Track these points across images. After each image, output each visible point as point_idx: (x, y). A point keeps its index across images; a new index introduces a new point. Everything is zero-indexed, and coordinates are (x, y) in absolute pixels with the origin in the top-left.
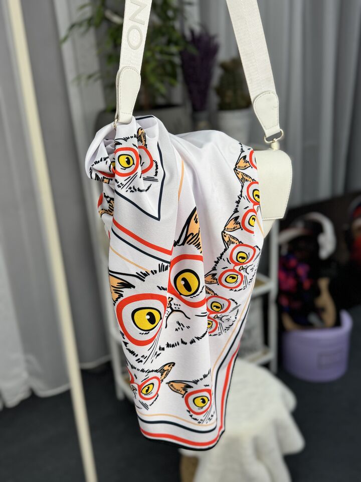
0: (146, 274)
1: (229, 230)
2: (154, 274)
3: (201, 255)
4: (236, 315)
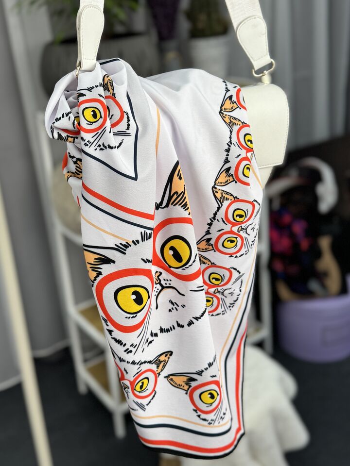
0: (127, 246)
1: (221, 185)
2: (136, 245)
3: (190, 217)
4: (240, 287)
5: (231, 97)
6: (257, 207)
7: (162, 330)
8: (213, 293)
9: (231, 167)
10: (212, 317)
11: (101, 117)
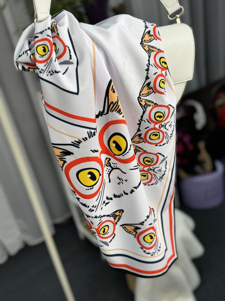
0: (79, 142)
1: (144, 95)
2: (85, 141)
3: (124, 119)
4: (166, 166)
5: (149, 32)
6: (172, 110)
7: (115, 196)
8: (147, 171)
9: (150, 82)
10: (149, 186)
11: (49, 51)
